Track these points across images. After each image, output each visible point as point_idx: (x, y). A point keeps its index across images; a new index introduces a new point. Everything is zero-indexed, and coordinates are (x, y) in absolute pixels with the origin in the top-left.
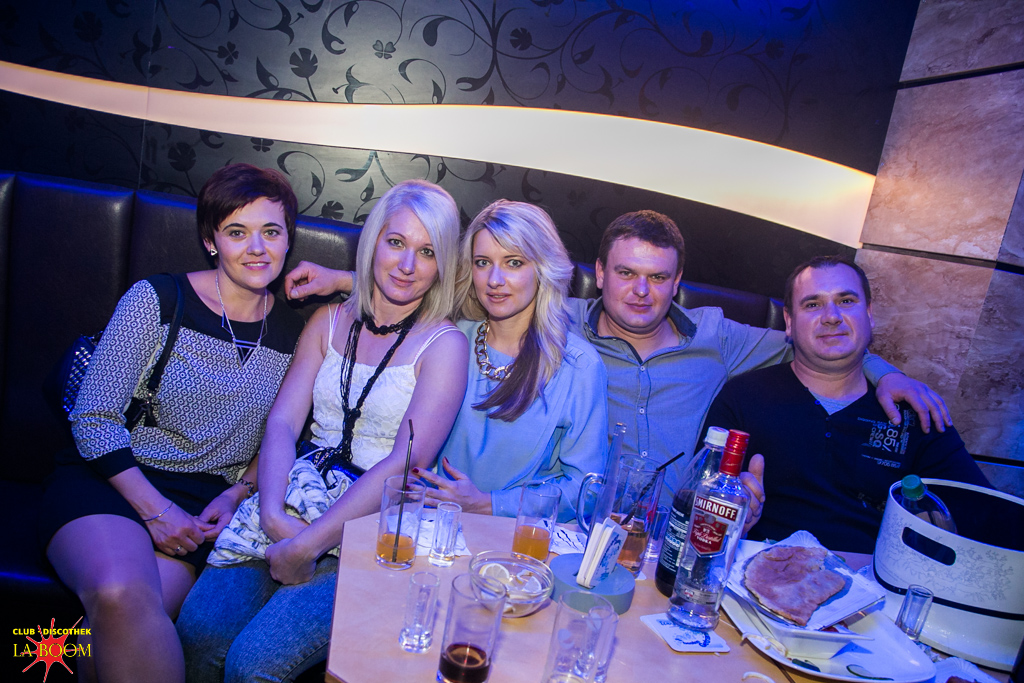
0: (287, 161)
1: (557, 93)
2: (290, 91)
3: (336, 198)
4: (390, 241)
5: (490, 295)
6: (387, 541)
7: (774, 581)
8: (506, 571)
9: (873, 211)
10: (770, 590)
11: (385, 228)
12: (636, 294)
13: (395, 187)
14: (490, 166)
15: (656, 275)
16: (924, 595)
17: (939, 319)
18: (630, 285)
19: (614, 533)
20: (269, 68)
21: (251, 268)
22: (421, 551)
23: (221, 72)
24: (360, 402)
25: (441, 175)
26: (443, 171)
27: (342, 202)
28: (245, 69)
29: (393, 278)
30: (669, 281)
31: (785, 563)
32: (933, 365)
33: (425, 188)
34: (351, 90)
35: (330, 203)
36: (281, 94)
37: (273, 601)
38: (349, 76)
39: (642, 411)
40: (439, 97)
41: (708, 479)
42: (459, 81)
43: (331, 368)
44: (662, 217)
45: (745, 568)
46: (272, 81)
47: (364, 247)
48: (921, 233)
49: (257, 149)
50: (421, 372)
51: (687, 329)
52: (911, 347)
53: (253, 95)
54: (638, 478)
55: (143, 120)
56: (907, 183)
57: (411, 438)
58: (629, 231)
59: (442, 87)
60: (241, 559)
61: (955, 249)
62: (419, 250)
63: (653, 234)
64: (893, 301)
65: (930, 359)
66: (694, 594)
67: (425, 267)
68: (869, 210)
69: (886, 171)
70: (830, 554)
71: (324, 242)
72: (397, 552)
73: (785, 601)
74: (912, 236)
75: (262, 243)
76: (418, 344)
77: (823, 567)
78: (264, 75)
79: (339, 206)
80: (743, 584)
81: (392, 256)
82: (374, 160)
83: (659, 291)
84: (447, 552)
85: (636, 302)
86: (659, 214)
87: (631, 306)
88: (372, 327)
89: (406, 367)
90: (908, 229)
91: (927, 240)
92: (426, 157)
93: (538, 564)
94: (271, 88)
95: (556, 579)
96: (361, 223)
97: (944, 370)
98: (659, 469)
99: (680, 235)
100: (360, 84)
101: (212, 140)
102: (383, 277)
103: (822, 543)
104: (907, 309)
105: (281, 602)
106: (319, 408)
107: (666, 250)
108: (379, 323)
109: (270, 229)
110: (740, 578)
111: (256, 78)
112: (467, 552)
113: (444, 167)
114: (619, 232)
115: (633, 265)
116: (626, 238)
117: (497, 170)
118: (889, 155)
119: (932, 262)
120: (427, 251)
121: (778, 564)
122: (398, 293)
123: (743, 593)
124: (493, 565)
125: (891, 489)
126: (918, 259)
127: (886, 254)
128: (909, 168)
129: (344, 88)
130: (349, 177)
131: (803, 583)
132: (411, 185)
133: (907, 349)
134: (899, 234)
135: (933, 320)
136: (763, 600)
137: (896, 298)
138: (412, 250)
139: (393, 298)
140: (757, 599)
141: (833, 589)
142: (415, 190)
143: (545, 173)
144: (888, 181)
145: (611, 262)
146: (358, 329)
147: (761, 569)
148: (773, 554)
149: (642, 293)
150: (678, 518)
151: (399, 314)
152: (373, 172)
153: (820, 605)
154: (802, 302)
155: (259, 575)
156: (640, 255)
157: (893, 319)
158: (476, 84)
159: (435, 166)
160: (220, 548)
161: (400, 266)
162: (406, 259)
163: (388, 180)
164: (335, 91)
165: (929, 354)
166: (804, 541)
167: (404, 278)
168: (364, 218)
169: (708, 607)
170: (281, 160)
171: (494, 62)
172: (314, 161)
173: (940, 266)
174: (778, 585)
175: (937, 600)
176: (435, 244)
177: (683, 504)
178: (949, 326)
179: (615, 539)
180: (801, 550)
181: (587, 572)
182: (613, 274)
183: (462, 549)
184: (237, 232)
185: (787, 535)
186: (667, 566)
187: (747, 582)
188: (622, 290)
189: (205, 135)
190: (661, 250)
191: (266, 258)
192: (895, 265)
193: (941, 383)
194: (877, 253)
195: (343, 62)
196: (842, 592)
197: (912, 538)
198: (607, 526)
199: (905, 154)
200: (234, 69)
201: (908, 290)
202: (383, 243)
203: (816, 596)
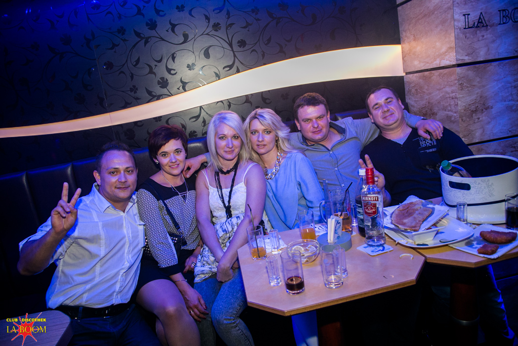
0: (169, 122)
1: (263, 58)
2: (162, 95)
3: (192, 129)
4: (220, 138)
5: (258, 145)
6: (255, 251)
7: (403, 218)
8: (301, 247)
9: (405, 59)
10: (402, 222)
11: (216, 134)
12: (314, 127)
13: (214, 118)
14: (247, 96)
15: (319, 117)
16: (464, 205)
17: (443, 94)
18: (310, 125)
19: (336, 220)
20: (150, 90)
21: (173, 168)
22: (268, 251)
23: (134, 98)
24: (229, 202)
25: (229, 106)
26: (229, 104)
27: (195, 130)
28: (142, 93)
29: (226, 152)
30: (325, 117)
31: (406, 210)
32: (447, 113)
33: (226, 113)
34: (184, 86)
35: (191, 132)
36: (159, 97)
37: (222, 289)
38: (181, 81)
39: (336, 169)
40: (218, 77)
41: (365, 188)
42: (224, 68)
43: (213, 194)
44: (313, 94)
45: (391, 217)
46: (154, 94)
47: (210, 144)
48: (425, 62)
49: (157, 121)
50: (247, 184)
51: (342, 131)
52: (437, 108)
53: (148, 102)
54: (339, 196)
55: (111, 126)
56: (413, 44)
57: (251, 210)
58: (302, 104)
59: (218, 73)
60: (207, 276)
61: (440, 64)
62: (232, 137)
63: (313, 102)
64: (424, 92)
65: (445, 111)
66: (374, 233)
67: (237, 143)
68: (403, 59)
69: (404, 41)
70: (423, 201)
71: (193, 147)
72: (260, 254)
73: (409, 224)
74: (422, 64)
75: (175, 158)
76: (242, 174)
77: (422, 207)
78: (150, 93)
79: (195, 132)
80: (392, 223)
81: (223, 143)
82: (202, 110)
83: (322, 123)
84: (278, 248)
85: (315, 130)
86: (311, 94)
87: (314, 132)
88: (223, 172)
89: (241, 184)
90: (420, 62)
91: (428, 64)
92: (221, 101)
93: (313, 241)
94: (154, 97)
95: (320, 244)
96: (205, 135)
97: (452, 113)
98: (346, 191)
99: (323, 98)
100: (186, 83)
101: (139, 124)
102: (221, 152)
103: (420, 198)
104: (430, 94)
105: (225, 289)
106: (214, 211)
107: (319, 106)
108: (225, 170)
109: (177, 151)
110: (390, 221)
111: (147, 95)
112: (285, 246)
113: (230, 103)
114: (299, 106)
115: (309, 117)
116: (302, 107)
117: (250, 97)
118: (403, 35)
119: (433, 72)
120: (235, 137)
121: (404, 211)
122: (229, 156)
123: (392, 226)
124: (295, 247)
125: (440, 169)
126: (428, 72)
127: (415, 74)
128: (412, 37)
129: (181, 87)
130: (195, 119)
131: (415, 215)
132: (220, 114)
133: (435, 110)
134: (418, 65)
135: (441, 95)
136: (400, 226)
137: (425, 90)
138: (230, 138)
139: (227, 159)
140: (398, 227)
141: (427, 214)
142: (222, 115)
143: (269, 91)
144: (406, 46)
145: (300, 119)
146: (218, 175)
147: (397, 216)
148: (401, 208)
149: (316, 126)
150: (359, 207)
151: (231, 164)
152: (203, 114)
153: (423, 222)
154: (373, 108)
155: (214, 282)
156: (311, 112)
157: (426, 99)
158: (231, 67)
159: (226, 104)
160: (198, 275)
161: (227, 146)
162: (229, 143)
163: (209, 115)
164: (178, 89)
165: (445, 109)
166: (413, 199)
167: (230, 150)
168: (206, 133)
169: (380, 237)
170: (167, 122)
171: (235, 56)
172: (179, 118)
173: (436, 73)
174: (405, 219)
175: (469, 205)
176: (239, 133)
177: (359, 201)
178: (448, 96)
179: (338, 223)
180: (411, 203)
181: (331, 238)
182: (303, 123)
183: (283, 245)
184: (165, 154)
185: (405, 199)
186: (361, 226)
187: (393, 222)
188: (308, 128)
189: (136, 123)
190: (317, 107)
191: (178, 162)
192: (420, 78)
193: (453, 119)
194: (412, 75)
195: (178, 77)
196: (432, 213)
197: (453, 185)
198: (333, 218)
199: (409, 32)
200: (138, 94)
201: (428, 86)
202: (218, 140)
203: (421, 218)
